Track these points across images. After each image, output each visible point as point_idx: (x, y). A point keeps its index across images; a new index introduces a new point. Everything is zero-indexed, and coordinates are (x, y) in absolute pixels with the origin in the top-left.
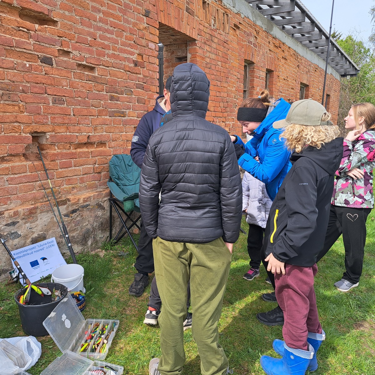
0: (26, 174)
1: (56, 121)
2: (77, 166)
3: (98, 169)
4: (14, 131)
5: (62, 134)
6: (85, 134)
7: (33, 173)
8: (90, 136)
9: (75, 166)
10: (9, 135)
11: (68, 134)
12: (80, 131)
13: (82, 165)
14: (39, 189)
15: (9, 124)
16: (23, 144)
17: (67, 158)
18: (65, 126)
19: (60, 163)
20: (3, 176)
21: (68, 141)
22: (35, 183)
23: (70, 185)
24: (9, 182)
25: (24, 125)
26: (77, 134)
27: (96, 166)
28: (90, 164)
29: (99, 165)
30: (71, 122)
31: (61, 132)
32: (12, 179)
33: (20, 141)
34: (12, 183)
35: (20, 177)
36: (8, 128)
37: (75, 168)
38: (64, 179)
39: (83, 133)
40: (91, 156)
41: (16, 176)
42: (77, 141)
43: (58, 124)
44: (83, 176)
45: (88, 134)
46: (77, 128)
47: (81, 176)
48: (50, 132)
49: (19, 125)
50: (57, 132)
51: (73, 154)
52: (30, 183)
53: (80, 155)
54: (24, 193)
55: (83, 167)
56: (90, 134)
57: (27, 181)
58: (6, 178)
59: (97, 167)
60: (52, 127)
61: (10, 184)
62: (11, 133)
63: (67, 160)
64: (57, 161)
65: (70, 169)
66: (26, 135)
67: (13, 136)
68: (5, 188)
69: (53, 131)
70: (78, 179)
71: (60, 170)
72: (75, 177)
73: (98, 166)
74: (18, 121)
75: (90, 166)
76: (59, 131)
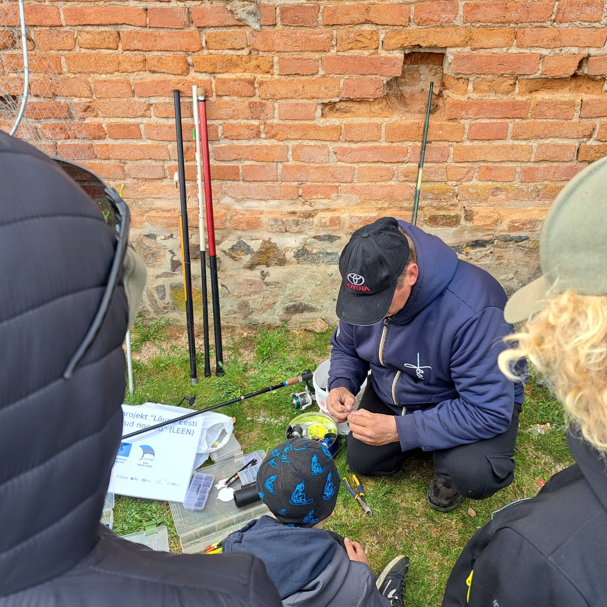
0: (376, 144)
1: (480, 17)
2: (523, 137)
3: (592, 152)
4: (360, 44)
5: (495, 51)
6: (574, 50)
7: (394, 144)
8: (590, 58)
9: (515, 138)
10: (346, 55)
11: (514, 50)
12: (556, 42)
13: (537, 137)
14: (403, 178)
15: (351, 29)
16: (378, 76)
17: (495, 116)
18: (508, 30)
19: (471, 126)
20: (328, 143)
21: (509, 72)
22: (396, 164)
23: (490, 183)
24: (339, 157)
25: (388, 31)
26: (544, 52)
27: (592, 142)
28: (567, 137)
29: (599, 140)
30: (531, 16)
31: (491, 45)
32: (344, 151)
33: (372, 70)
34: (344, 159)
35: (363, 149)
36: (345, 37)
37: (516, 142)
38: (475, 165)
39: (565, 50)
40: (577, 115)
41: (353, 146)
42: (540, 72)
43: (484, 24)
44: (536, 165)
45: (585, 52)
46: (549, 33)
47: (530, 165)
48: (457, 46)
49: (375, 29)
50: (476, 45)
51: (514, 105)
52: (383, 165)
53: (540, 111)
54: (369, 183)
55: (541, 142)
56: (593, 51)
57: (376, 160)
58: (332, 146)
59: (591, 147)
60: (463, 32)
61: (339, 161)
62: (351, 49)
63: (493, 121)
64: (462, 121)
65: (499, 143)
66: (389, 55)
67: (355, 57)
68: (329, 167)
69: (465, 44)
70: (518, 170)
71: (468, 143)
72: (510, 165)
73: (596, 143)
74: (373, 19)
75: (566, 142)
76: (485, 42)
